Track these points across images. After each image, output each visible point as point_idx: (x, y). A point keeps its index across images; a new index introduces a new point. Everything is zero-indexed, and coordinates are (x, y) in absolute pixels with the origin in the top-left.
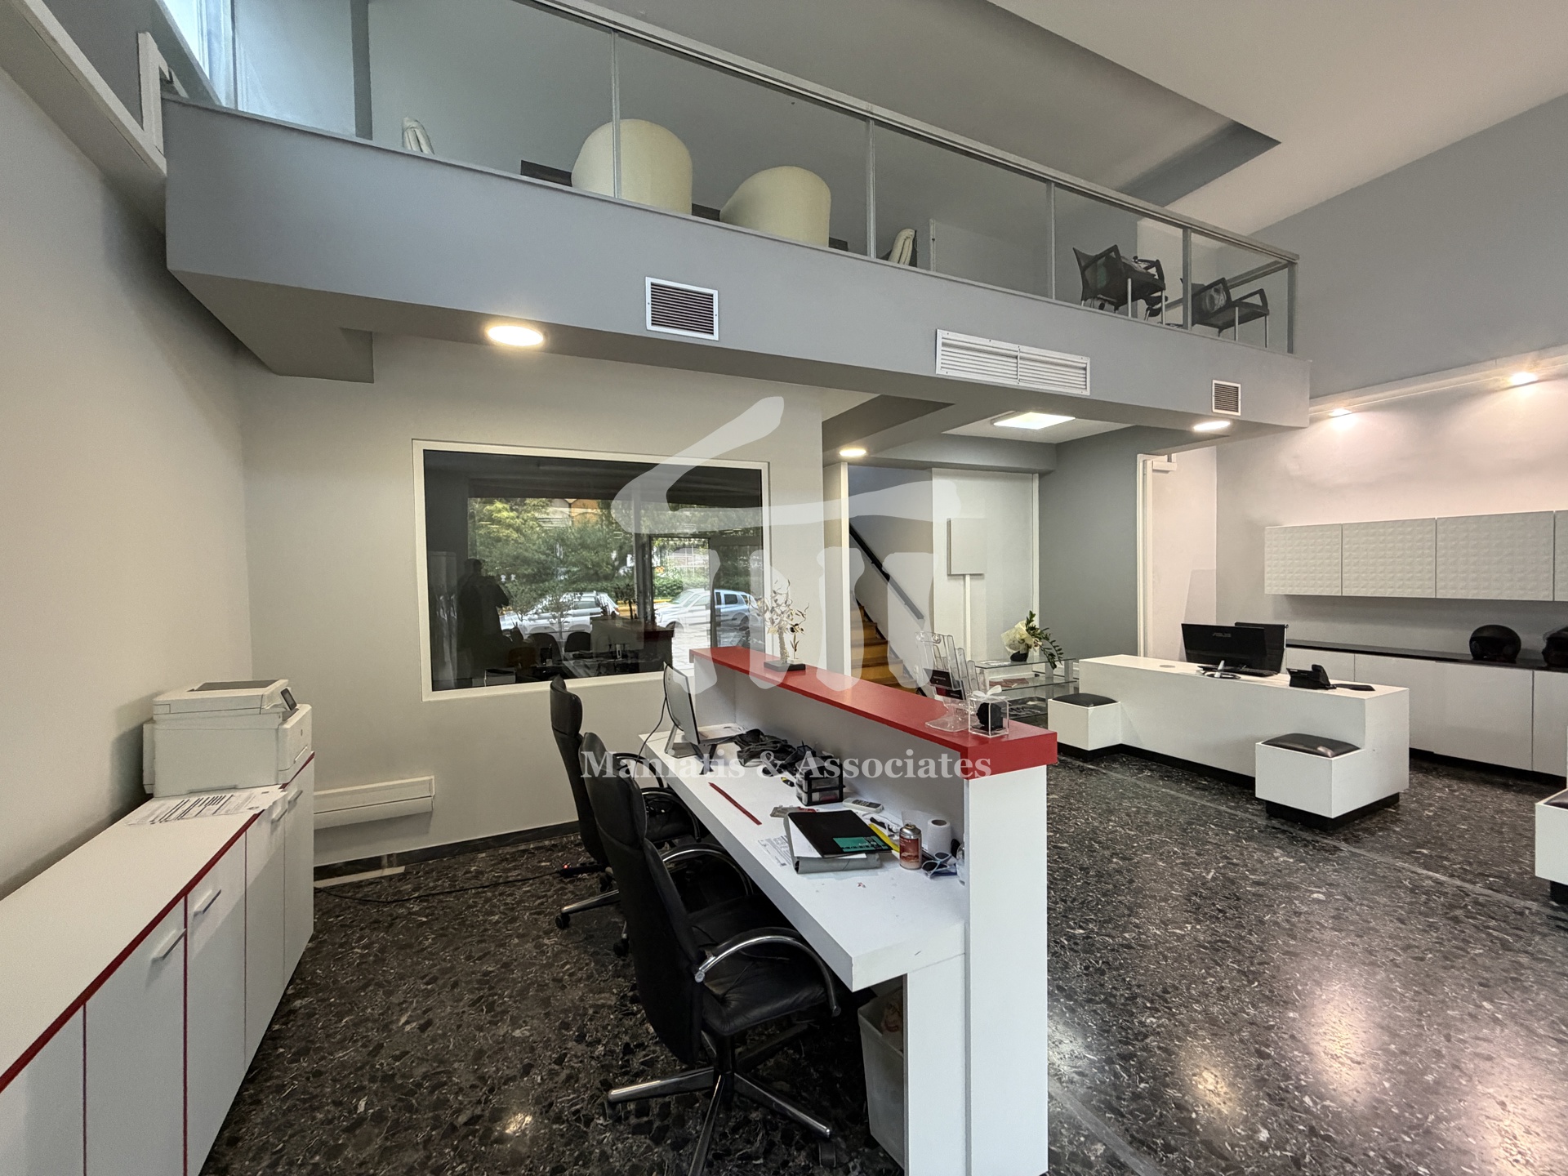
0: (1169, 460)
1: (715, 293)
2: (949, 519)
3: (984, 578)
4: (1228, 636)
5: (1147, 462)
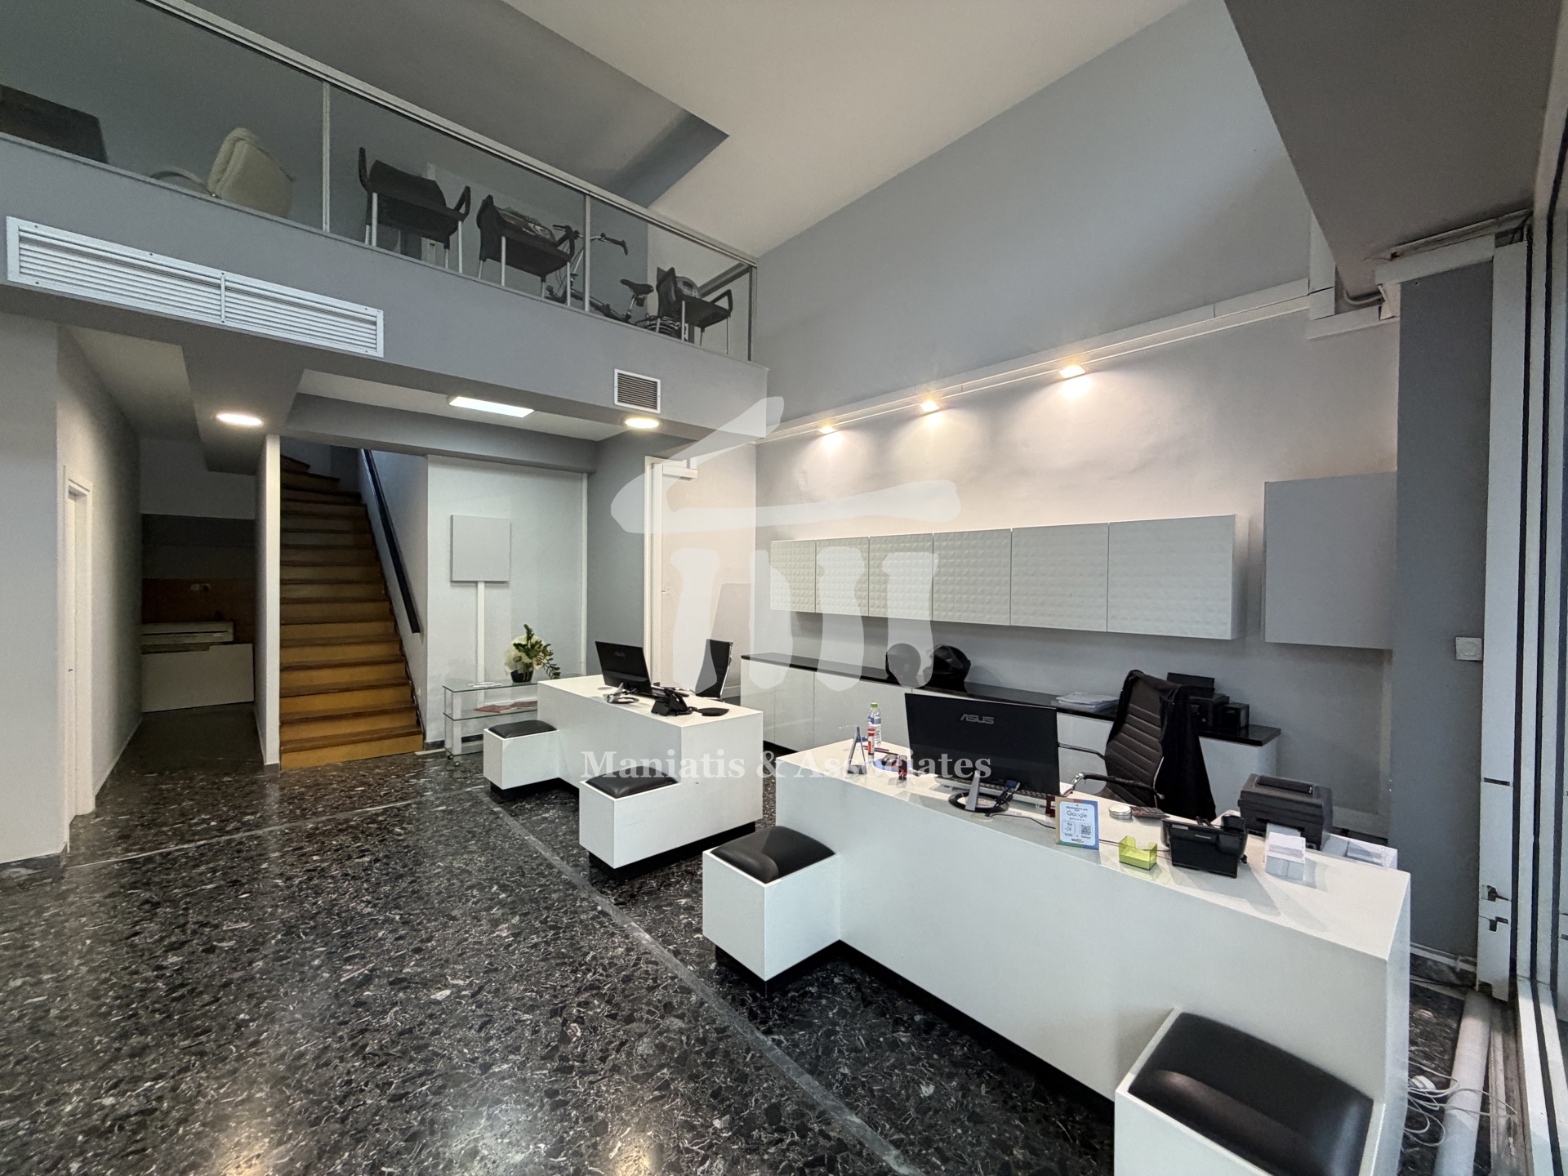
0: (688, 467)
2: (452, 517)
3: (508, 587)
4: (623, 655)
5: (656, 466)
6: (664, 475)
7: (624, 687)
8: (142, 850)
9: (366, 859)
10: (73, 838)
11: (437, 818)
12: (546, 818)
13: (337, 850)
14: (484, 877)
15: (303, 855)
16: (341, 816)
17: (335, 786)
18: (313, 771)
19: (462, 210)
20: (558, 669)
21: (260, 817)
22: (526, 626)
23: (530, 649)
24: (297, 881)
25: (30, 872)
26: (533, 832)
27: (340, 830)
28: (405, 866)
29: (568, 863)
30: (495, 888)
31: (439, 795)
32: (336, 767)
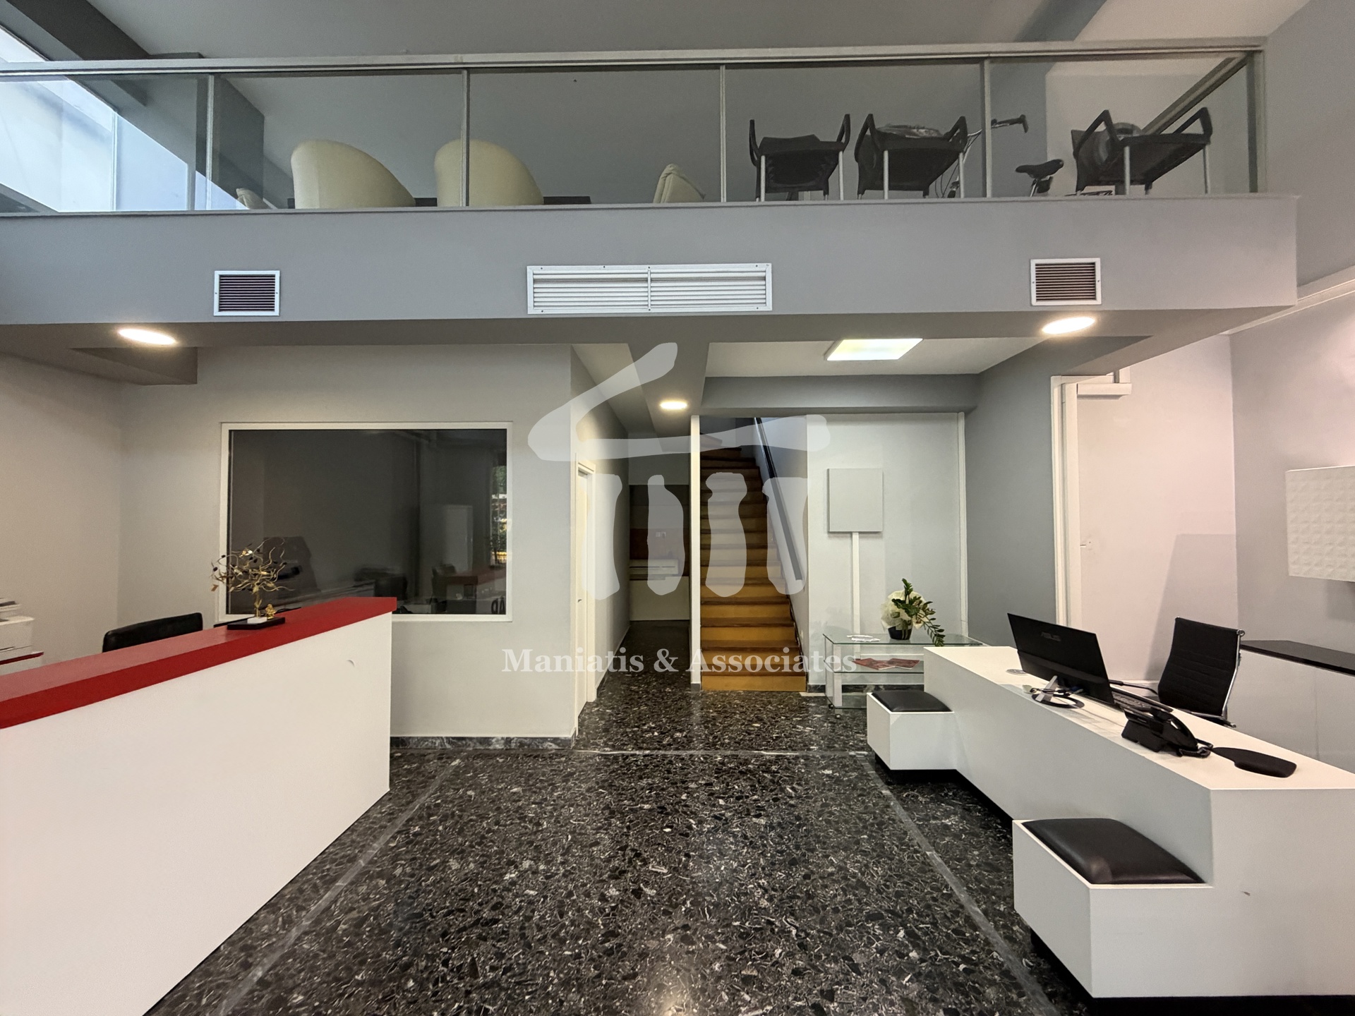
0: (1116, 380)
1: (277, 274)
2: (828, 470)
3: (881, 537)
4: (1057, 638)
5: (1067, 387)
6: (1079, 397)
7: (1059, 682)
8: (613, 747)
9: (763, 821)
10: (581, 724)
11: (824, 784)
12: (946, 827)
13: (738, 798)
14: (885, 904)
15: (712, 794)
16: (742, 754)
17: (738, 716)
18: (723, 695)
19: (843, 140)
20: (941, 631)
21: (686, 736)
22: (904, 581)
23: (909, 606)
24: (706, 827)
25: (557, 747)
26: (935, 846)
27: (741, 772)
28: (797, 847)
29: (997, 928)
30: (902, 934)
31: (825, 753)
32: (738, 694)
